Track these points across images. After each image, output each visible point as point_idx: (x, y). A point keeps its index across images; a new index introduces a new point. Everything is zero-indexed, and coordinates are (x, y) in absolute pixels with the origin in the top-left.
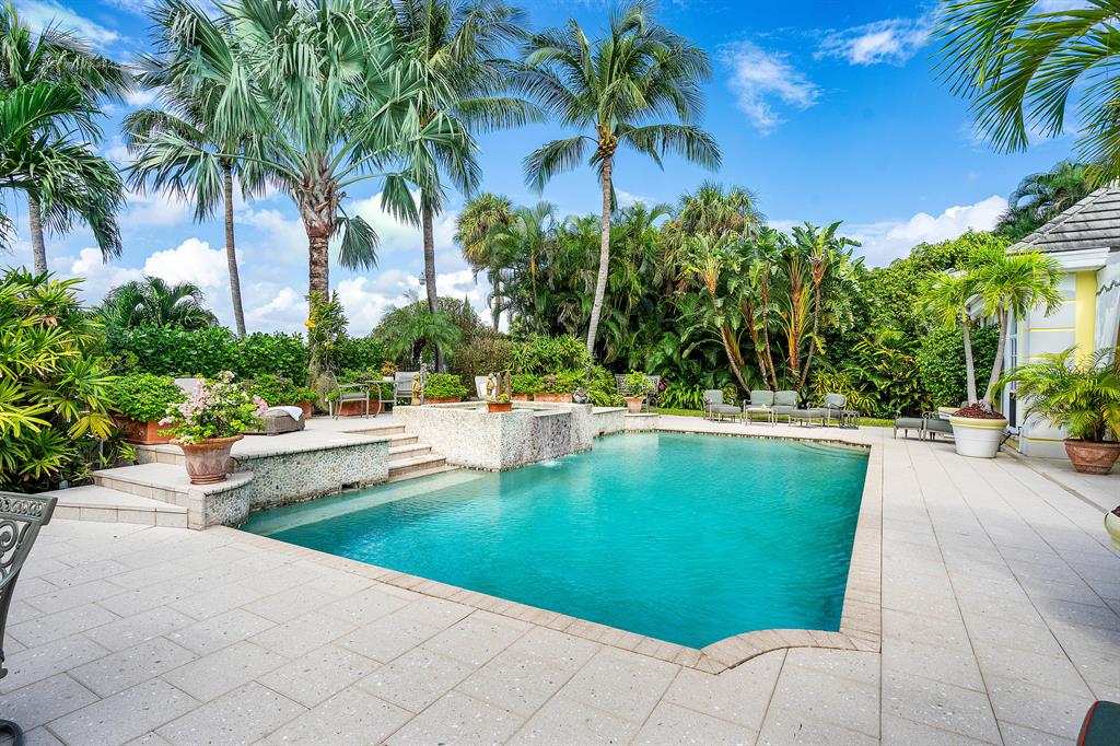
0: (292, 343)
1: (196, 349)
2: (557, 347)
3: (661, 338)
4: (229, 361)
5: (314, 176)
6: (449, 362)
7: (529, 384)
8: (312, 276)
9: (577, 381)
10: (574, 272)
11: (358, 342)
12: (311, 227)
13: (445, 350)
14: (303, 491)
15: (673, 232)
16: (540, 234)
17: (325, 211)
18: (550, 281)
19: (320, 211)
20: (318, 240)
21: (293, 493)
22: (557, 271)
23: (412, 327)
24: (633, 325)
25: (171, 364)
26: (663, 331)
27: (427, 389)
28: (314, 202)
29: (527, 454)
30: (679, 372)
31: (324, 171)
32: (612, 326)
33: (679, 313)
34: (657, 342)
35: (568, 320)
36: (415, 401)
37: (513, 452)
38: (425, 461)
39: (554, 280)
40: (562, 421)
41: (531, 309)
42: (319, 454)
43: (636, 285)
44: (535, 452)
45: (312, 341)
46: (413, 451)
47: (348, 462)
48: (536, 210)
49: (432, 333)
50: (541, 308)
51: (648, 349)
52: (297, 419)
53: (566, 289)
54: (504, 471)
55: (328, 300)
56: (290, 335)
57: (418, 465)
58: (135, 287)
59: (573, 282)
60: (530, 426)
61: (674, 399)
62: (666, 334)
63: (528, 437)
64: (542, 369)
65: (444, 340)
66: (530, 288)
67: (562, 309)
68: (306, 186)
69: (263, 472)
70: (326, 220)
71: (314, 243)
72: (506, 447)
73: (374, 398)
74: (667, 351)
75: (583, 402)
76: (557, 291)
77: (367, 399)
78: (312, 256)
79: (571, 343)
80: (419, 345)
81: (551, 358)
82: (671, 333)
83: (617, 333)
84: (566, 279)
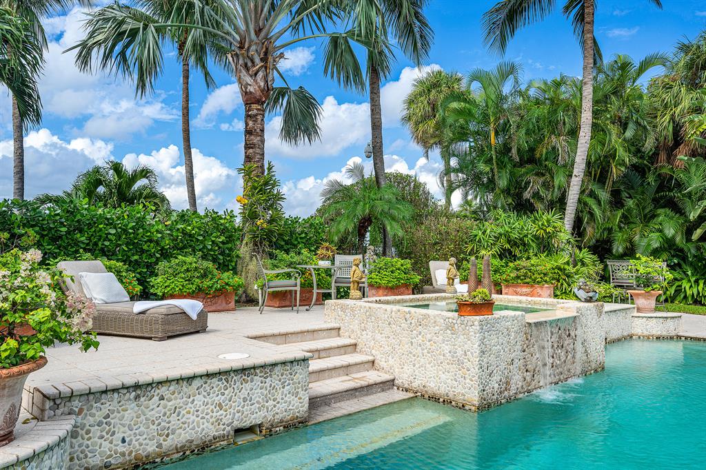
0: (222, 221)
1: (115, 228)
2: (526, 226)
3: (654, 216)
4: (151, 241)
5: (249, 35)
6: (398, 244)
7: (496, 271)
8: (247, 147)
9: (560, 269)
10: (541, 140)
11: (296, 221)
12: (246, 93)
13: (393, 229)
14: (168, 444)
15: (668, 87)
16: (501, 98)
17: (261, 74)
18: (514, 151)
19: (256, 74)
20: (254, 106)
21: (151, 448)
22: (520, 140)
23: (356, 203)
24: (617, 201)
25: (88, 244)
26: (656, 208)
27: (373, 275)
28: (250, 64)
29: (517, 382)
30: (684, 258)
31: (260, 30)
32: (591, 201)
33: (680, 185)
34: (648, 222)
35: (536, 195)
36: (354, 293)
37: (496, 378)
38: (364, 383)
39: (519, 150)
40: (565, 329)
41: (491, 185)
42: (196, 383)
43: (621, 152)
44: (528, 376)
45: (245, 220)
46: (349, 366)
47: (244, 393)
48: (496, 72)
49: (379, 209)
50: (503, 183)
51: (638, 230)
52: (194, 317)
53: (532, 160)
54: (485, 407)
55: (263, 173)
56: (221, 213)
57: (355, 389)
58: (98, 172)
59: (542, 151)
60: (521, 337)
61: (678, 291)
62: (659, 211)
63: (517, 354)
64: (510, 253)
65: (393, 219)
66: (489, 161)
67: (528, 183)
68: (241, 48)
69: (99, 416)
70: (262, 84)
71: (249, 110)
72: (486, 370)
73: (307, 287)
74: (666, 232)
75: (590, 300)
76: (522, 163)
77: (298, 288)
78: (247, 124)
79: (548, 221)
80: (364, 224)
81: (521, 239)
82: (668, 211)
83: (597, 212)
84: (532, 150)
